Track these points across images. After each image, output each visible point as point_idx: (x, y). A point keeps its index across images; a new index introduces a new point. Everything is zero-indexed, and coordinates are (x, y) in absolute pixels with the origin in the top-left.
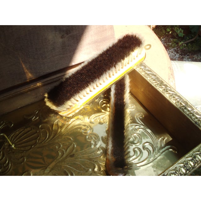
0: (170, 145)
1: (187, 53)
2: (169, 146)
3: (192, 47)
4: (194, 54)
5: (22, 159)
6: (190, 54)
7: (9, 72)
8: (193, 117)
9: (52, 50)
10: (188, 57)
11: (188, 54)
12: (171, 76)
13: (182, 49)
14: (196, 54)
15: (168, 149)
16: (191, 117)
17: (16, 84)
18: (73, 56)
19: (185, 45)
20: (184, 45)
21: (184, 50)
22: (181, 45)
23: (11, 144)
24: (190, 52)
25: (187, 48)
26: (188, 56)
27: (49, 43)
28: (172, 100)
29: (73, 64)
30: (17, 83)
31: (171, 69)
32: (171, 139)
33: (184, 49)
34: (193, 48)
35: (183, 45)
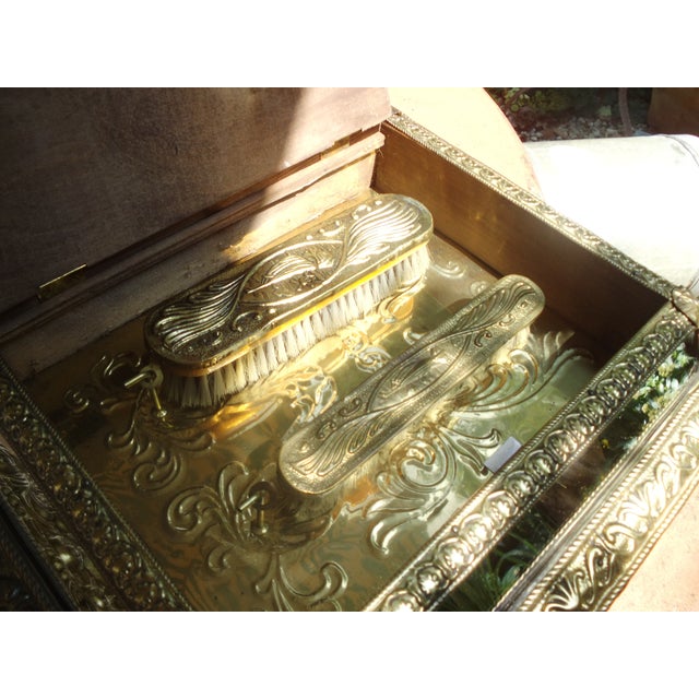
0: (573, 347)
1: (535, 122)
2: (571, 351)
3: (549, 102)
4: (556, 124)
5: (203, 437)
6: (545, 125)
7: (127, 201)
8: (625, 262)
9: (230, 129)
10: (539, 134)
11: (538, 125)
12: (532, 181)
13: (517, 112)
14: (564, 123)
15: (570, 357)
16: (619, 262)
17: (149, 234)
18: (285, 143)
19: (527, 97)
20: (521, 96)
21: (526, 114)
22: (513, 98)
23: (160, 407)
24: (542, 119)
25: (534, 106)
26: (538, 130)
27: (223, 110)
28: (566, 228)
29: (287, 164)
30: (152, 231)
31: (526, 162)
32: (571, 334)
33: (525, 109)
34: (552, 104)
35: (518, 97)
